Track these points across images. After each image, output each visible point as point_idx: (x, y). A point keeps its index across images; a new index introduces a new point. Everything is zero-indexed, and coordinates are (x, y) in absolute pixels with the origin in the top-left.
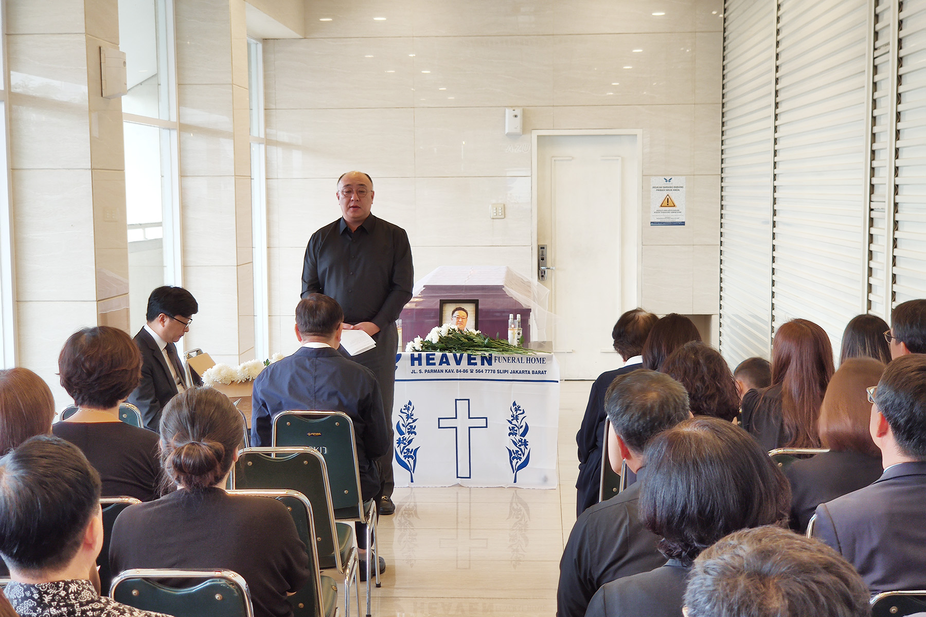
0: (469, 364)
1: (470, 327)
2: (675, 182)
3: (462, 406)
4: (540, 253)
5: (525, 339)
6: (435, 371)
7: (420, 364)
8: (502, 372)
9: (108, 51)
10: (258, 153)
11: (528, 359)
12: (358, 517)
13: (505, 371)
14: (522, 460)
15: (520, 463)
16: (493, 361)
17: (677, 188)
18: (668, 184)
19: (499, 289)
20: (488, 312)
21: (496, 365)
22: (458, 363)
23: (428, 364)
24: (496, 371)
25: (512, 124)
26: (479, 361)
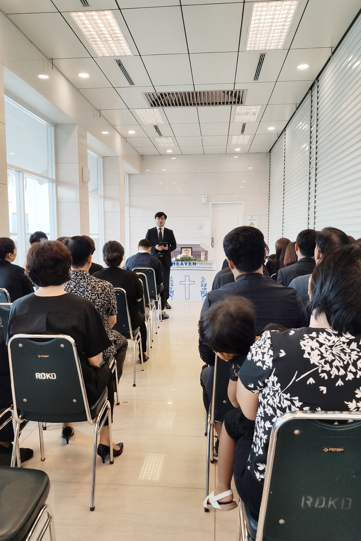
0: (189, 265)
1: (190, 255)
2: (254, 218)
3: (187, 277)
4: (212, 240)
5: (206, 259)
6: (179, 267)
7: (175, 265)
8: (199, 267)
9: (84, 169)
10: (127, 209)
11: (207, 264)
12: (156, 300)
14: (205, 294)
15: (204, 295)
17: (254, 220)
18: (252, 218)
19: (199, 245)
20: (195, 252)
21: (197, 265)
22: (186, 265)
23: (177, 265)
24: (197, 267)
25: (204, 200)
26: (192, 264)
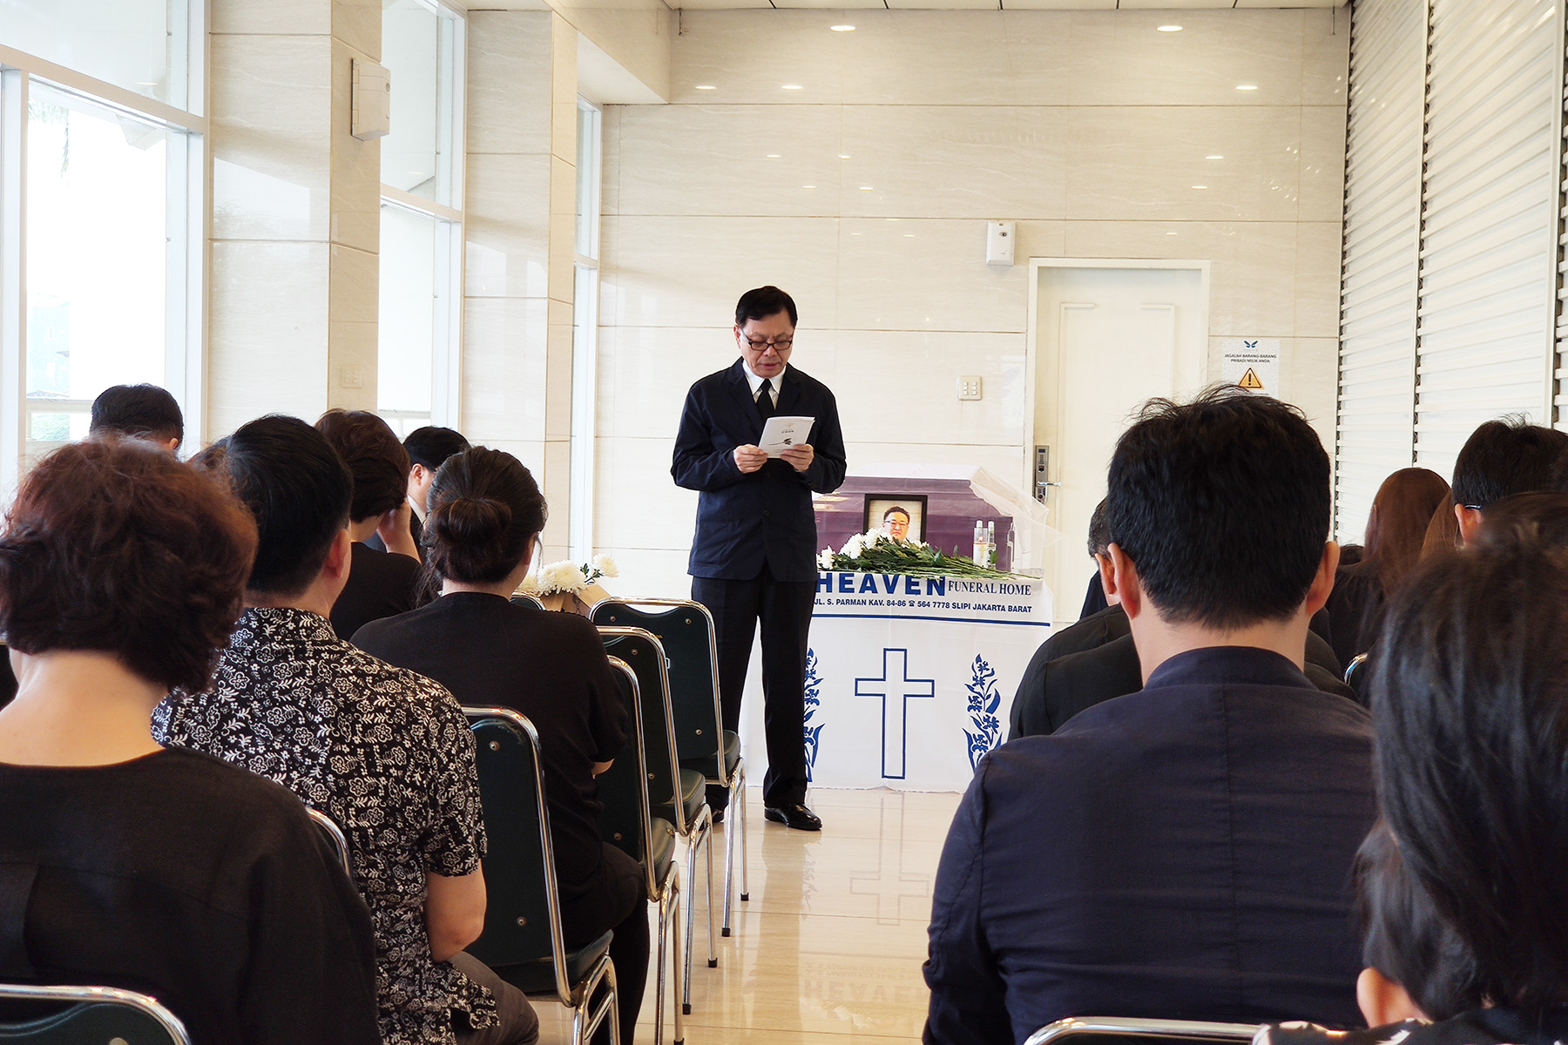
0: (908, 591)
2: (1261, 349)
3: (895, 659)
4: (1038, 459)
6: (853, 602)
7: (829, 590)
8: (960, 606)
9: (363, 65)
10: (587, 281)
11: (1003, 587)
13: (965, 606)
16: (947, 588)
17: (1265, 358)
18: (1251, 351)
19: (963, 485)
21: (951, 596)
22: (890, 589)
23: (842, 590)
24: (951, 605)
25: (997, 248)
26: (923, 587)
